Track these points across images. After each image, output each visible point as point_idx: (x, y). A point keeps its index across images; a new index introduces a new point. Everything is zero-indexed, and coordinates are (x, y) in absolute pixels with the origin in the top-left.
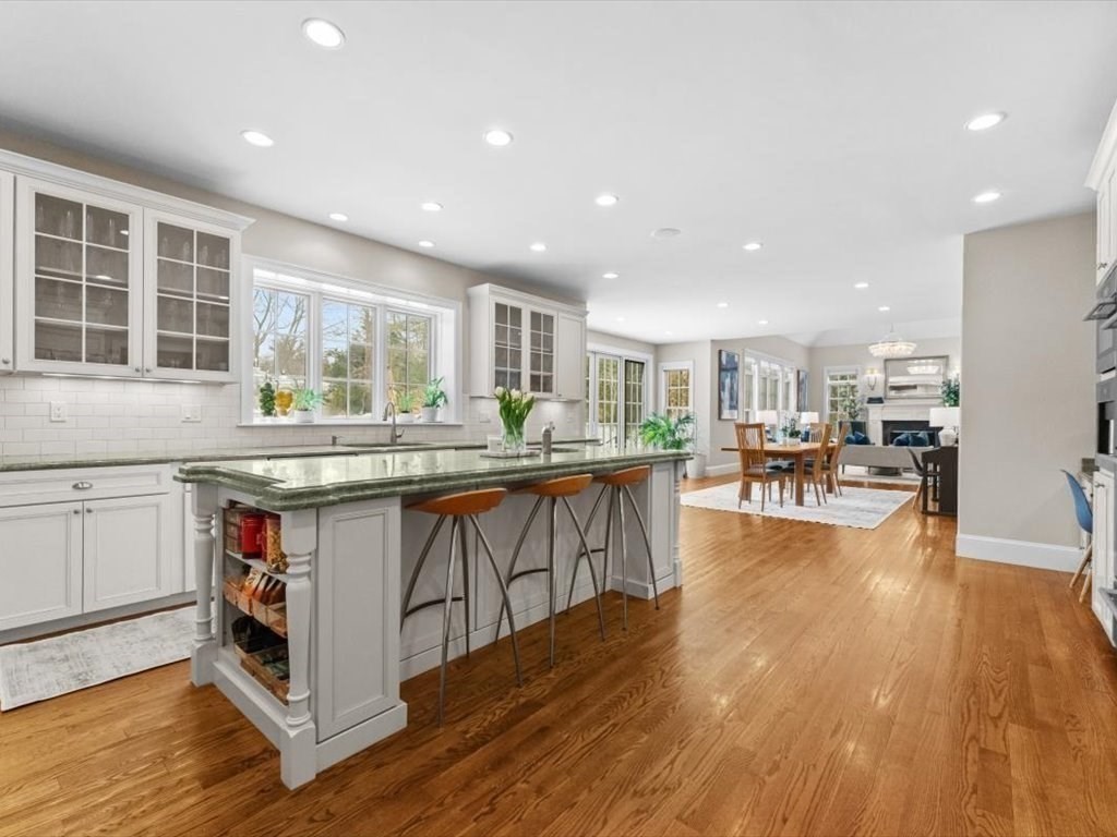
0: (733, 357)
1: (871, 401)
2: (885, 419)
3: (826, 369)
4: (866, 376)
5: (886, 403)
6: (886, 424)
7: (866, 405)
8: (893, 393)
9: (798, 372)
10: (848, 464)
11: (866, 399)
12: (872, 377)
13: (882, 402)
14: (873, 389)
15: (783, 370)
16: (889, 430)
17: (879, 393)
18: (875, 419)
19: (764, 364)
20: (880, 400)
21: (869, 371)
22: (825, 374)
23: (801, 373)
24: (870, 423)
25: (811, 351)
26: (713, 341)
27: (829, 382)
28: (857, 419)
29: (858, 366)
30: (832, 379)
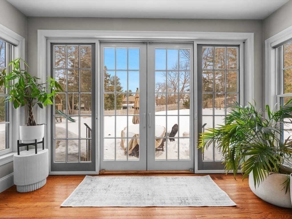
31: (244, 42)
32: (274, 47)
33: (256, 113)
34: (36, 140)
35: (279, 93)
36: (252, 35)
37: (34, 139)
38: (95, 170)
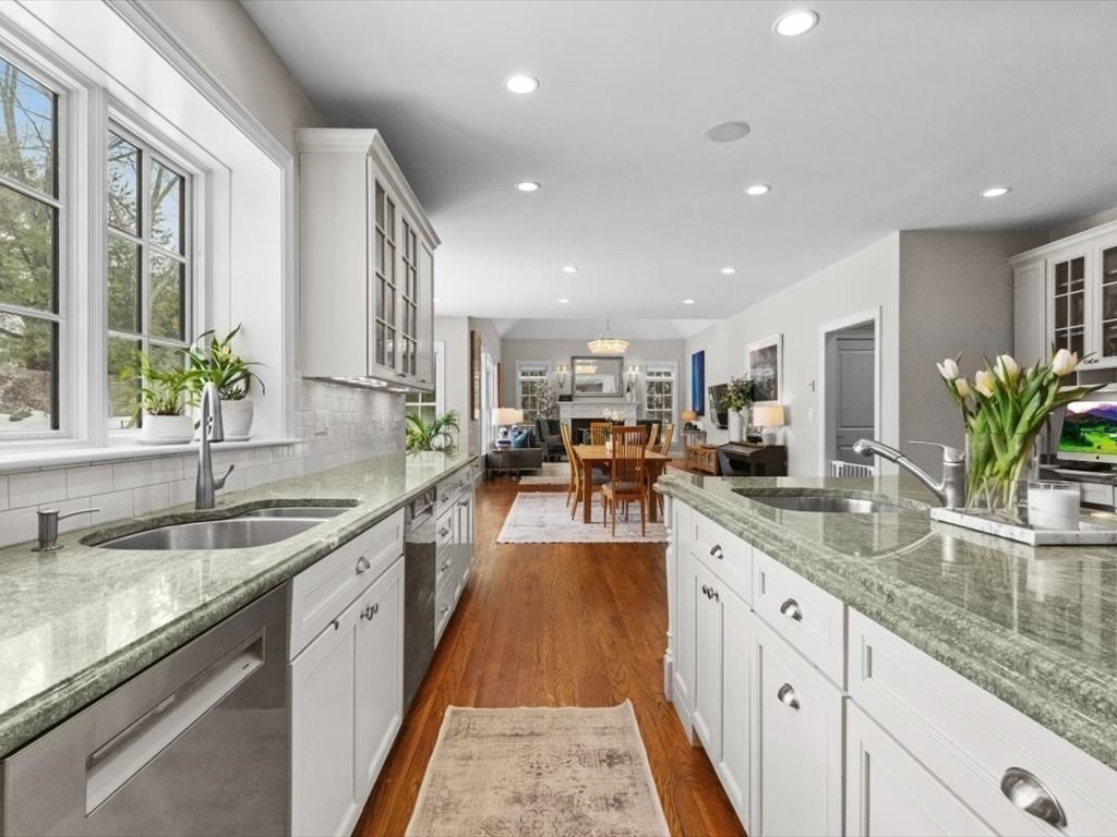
1: (562, 398)
2: (575, 417)
3: (518, 362)
4: (556, 373)
5: (574, 401)
6: (575, 421)
7: (557, 402)
8: (578, 393)
11: (558, 397)
12: (561, 374)
13: (571, 400)
14: (561, 387)
16: (577, 428)
17: (567, 391)
18: (566, 417)
20: (569, 398)
22: (516, 367)
24: (562, 421)
27: (520, 377)
28: (550, 418)
29: (548, 362)
30: (524, 374)
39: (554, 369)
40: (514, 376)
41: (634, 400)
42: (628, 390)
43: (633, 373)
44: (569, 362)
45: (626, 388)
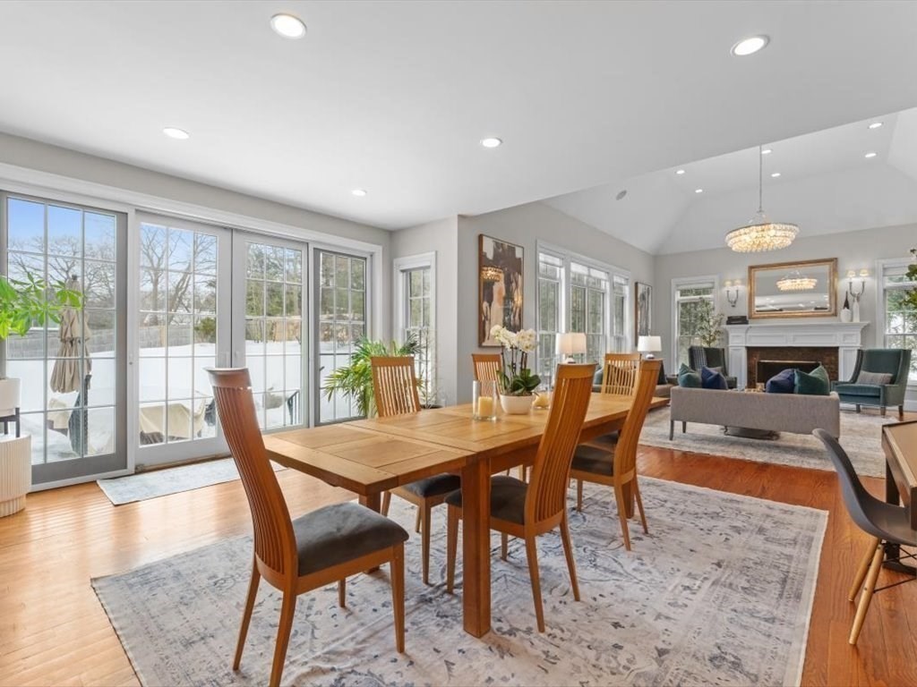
0: (512, 249)
1: (731, 321)
2: (750, 345)
3: (674, 282)
4: (726, 289)
5: (752, 324)
6: (751, 351)
7: (724, 326)
9: (636, 284)
10: (690, 421)
11: (725, 319)
12: (733, 290)
13: (746, 323)
14: (734, 306)
15: (610, 279)
16: (756, 360)
17: (740, 311)
18: (737, 344)
19: (576, 268)
20: (742, 320)
21: (728, 283)
22: (673, 286)
23: (639, 285)
24: (730, 350)
25: (657, 260)
26: (461, 217)
27: (678, 297)
28: (713, 345)
29: (716, 278)
30: (684, 293)
31: (371, 256)
32: (403, 271)
33: (384, 349)
34: (17, 409)
35: (407, 327)
36: (380, 248)
37: (13, 407)
38: (125, 467)
39: (722, 285)
40: (671, 297)
41: (857, 320)
42: (847, 305)
43: (857, 281)
44: (745, 274)
45: (841, 302)
